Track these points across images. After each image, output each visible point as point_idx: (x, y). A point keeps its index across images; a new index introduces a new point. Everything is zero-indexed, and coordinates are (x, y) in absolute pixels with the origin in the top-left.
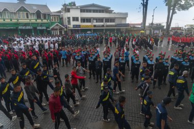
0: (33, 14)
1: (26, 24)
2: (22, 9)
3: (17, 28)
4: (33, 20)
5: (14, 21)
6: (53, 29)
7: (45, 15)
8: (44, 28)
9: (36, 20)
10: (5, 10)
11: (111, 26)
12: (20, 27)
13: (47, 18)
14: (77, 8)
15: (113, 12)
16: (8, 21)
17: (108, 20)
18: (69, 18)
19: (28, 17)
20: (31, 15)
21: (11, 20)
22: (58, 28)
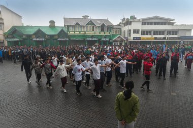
0: (98, 27)
1: (93, 36)
2: (90, 23)
3: (84, 39)
4: (97, 32)
5: (82, 33)
6: (115, 41)
7: (108, 28)
9: (100, 32)
10: (77, 24)
11: (174, 38)
12: (88, 39)
13: (109, 31)
14: (139, 21)
15: (175, 24)
16: (77, 33)
17: (169, 32)
18: (130, 31)
19: (93, 30)
20: (96, 28)
21: (80, 32)
22: (119, 39)
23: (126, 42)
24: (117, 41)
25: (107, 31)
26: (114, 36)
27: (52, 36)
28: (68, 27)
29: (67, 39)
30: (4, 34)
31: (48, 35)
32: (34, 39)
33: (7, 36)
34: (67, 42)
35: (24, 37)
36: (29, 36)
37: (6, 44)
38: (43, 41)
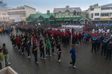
0: (72, 13)
1: (68, 18)
2: (67, 11)
3: (63, 20)
4: (72, 16)
5: (63, 17)
6: (82, 21)
7: (78, 13)
8: (77, 20)
10: (60, 12)
12: (65, 20)
13: (79, 15)
14: (99, 7)
16: (60, 17)
18: (92, 14)
19: (69, 15)
22: (85, 20)
23: (89, 21)
27: (47, 19)
28: (55, 13)
29: (54, 21)
31: (45, 19)
32: (38, 21)
35: (34, 19)
36: (37, 19)
38: (42, 22)
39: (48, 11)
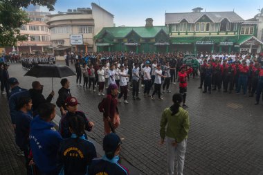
0: (217, 24)
1: (206, 39)
2: (204, 18)
3: (194, 43)
4: (214, 32)
5: (190, 35)
6: (243, 46)
7: (233, 25)
8: (231, 44)
9: (218, 33)
10: (184, 21)
12: (198, 43)
13: (234, 30)
16: (183, 35)
19: (208, 29)
20: (213, 25)
21: (187, 33)
22: (252, 43)
24: (248, 47)
25: (232, 30)
26: (242, 38)
27: (147, 40)
28: (171, 25)
29: (168, 44)
30: (94, 38)
31: (143, 38)
32: (126, 44)
33: (96, 39)
34: (167, 48)
35: (115, 40)
36: (120, 40)
37: (95, 49)
38: (135, 46)
39: (149, 21)
